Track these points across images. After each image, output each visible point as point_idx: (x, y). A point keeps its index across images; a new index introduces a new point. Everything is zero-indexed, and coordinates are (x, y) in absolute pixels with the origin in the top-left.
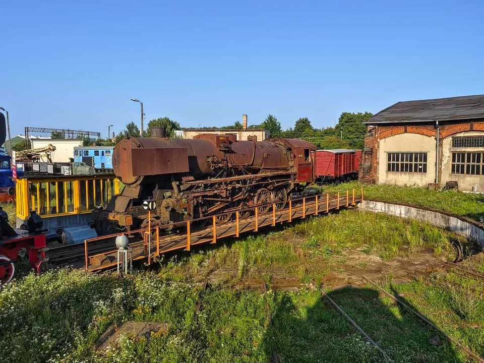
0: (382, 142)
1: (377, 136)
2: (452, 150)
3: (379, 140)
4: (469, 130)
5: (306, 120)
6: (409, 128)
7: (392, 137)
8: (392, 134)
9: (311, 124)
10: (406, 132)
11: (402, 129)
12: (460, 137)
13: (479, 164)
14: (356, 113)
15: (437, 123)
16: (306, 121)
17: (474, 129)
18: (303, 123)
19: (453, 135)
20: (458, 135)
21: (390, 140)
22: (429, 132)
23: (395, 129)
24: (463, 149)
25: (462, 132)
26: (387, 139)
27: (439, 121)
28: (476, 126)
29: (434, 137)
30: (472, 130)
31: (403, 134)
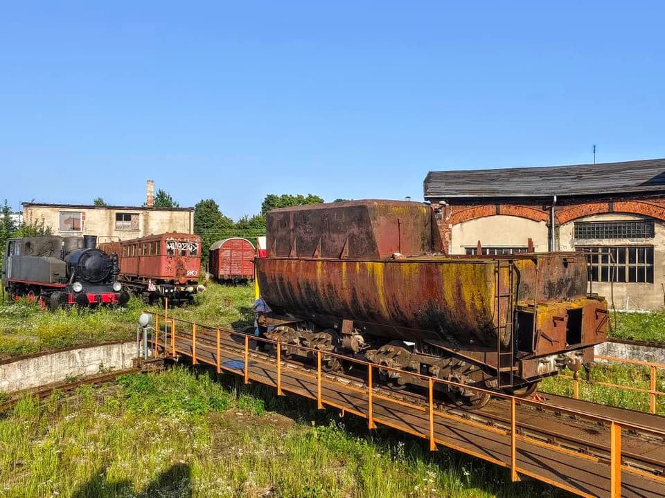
0: (456, 230)
1: (447, 218)
2: (576, 243)
3: (450, 226)
4: (606, 211)
5: (212, 202)
6: (503, 208)
7: (473, 221)
8: (474, 217)
9: (220, 209)
10: (498, 213)
11: (492, 208)
12: (588, 223)
13: (623, 265)
14: (295, 196)
15: (555, 199)
16: (211, 204)
17: (616, 210)
18: (208, 207)
19: (578, 220)
20: (585, 220)
21: (470, 226)
22: (538, 215)
23: (479, 209)
24: (595, 242)
25: (593, 215)
26: (465, 225)
27: (557, 197)
28: (618, 206)
29: (545, 223)
30: (611, 212)
31: (492, 217)
